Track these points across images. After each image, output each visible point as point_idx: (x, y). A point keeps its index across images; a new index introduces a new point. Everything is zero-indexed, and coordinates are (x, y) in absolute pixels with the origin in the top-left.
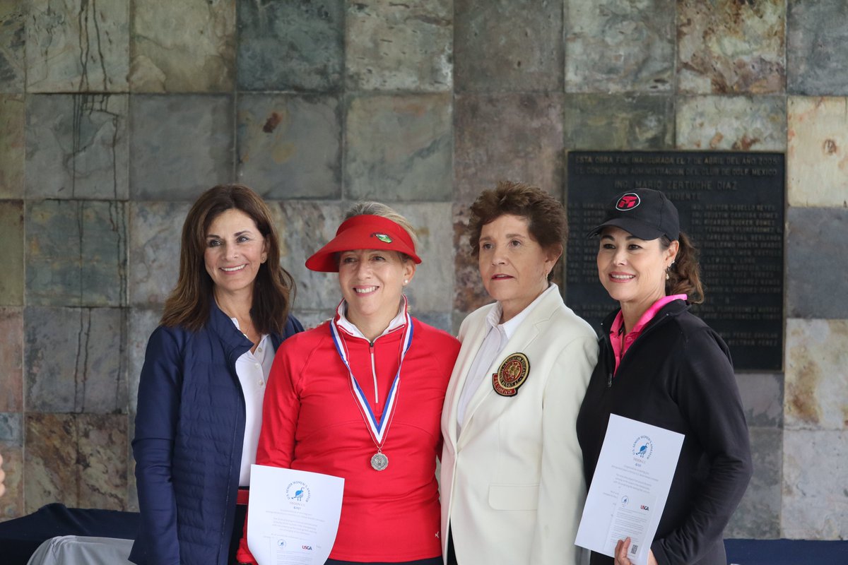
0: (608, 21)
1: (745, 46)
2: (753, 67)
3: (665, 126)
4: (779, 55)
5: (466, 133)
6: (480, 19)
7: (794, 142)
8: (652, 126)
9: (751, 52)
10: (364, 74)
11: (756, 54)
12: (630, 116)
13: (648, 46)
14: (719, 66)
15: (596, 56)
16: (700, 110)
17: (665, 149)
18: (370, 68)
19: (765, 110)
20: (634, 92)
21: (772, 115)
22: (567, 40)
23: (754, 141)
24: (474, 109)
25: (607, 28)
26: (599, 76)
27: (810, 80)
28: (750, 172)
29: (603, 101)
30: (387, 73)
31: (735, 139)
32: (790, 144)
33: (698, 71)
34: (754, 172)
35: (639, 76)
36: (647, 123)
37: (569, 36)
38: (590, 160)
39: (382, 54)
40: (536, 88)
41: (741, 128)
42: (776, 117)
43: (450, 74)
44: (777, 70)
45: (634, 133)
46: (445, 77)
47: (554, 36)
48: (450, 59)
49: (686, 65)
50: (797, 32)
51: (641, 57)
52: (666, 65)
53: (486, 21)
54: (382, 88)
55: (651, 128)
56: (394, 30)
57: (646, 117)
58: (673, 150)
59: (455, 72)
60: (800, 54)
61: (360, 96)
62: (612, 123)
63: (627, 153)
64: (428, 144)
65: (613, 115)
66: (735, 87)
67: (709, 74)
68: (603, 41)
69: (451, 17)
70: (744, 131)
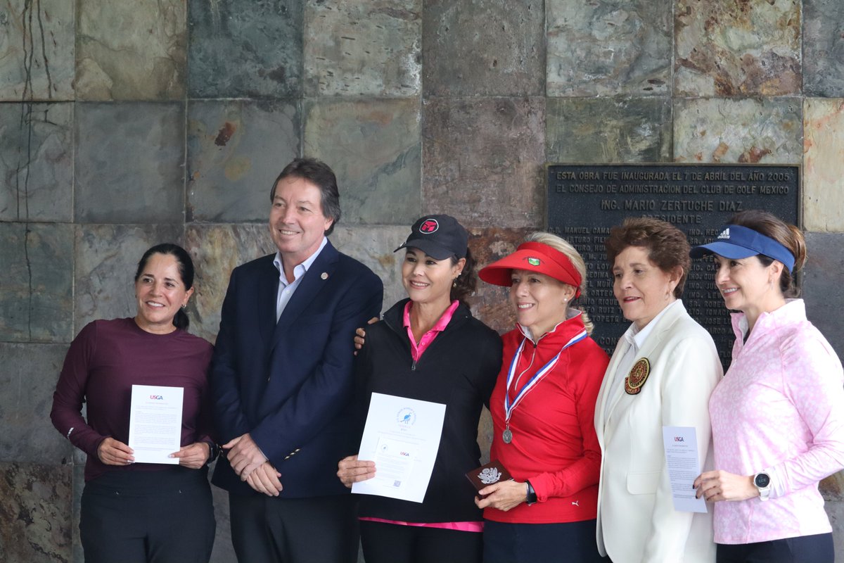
0: (595, 12)
1: (754, 39)
2: (764, 63)
3: (661, 135)
4: (793, 49)
5: (436, 144)
6: (451, 11)
7: (811, 153)
8: (646, 135)
9: (760, 46)
10: (324, 77)
11: (766, 48)
12: (621, 123)
13: (642, 40)
14: (723, 63)
15: (581, 53)
16: (701, 116)
17: (662, 162)
18: (331, 70)
19: (777, 115)
20: (625, 95)
21: (786, 121)
22: (549, 34)
23: (765, 153)
24: (445, 117)
25: (594, 19)
26: (586, 77)
27: (830, 78)
28: (758, 189)
29: (591, 108)
30: (349, 76)
31: (742, 150)
32: (807, 156)
33: (699, 69)
34: (762, 190)
35: (631, 75)
36: (641, 131)
37: (550, 30)
38: (574, 175)
39: (344, 54)
40: (514, 91)
41: (749, 136)
42: (790, 123)
43: (418, 76)
44: (791, 66)
45: (626, 144)
46: (413, 80)
47: (534, 30)
48: (418, 60)
49: (685, 63)
50: (815, 21)
51: (634, 54)
52: (662, 62)
53: (458, 13)
54: (343, 93)
55: (645, 138)
56: (355, 26)
57: (639, 125)
58: (671, 163)
59: (424, 74)
60: (818, 46)
61: (319, 103)
62: (600, 132)
63: (616, 167)
64: (395, 158)
65: (602, 122)
66: (742, 88)
67: (711, 73)
68: (590, 34)
69: (419, 9)
70: (752, 141)
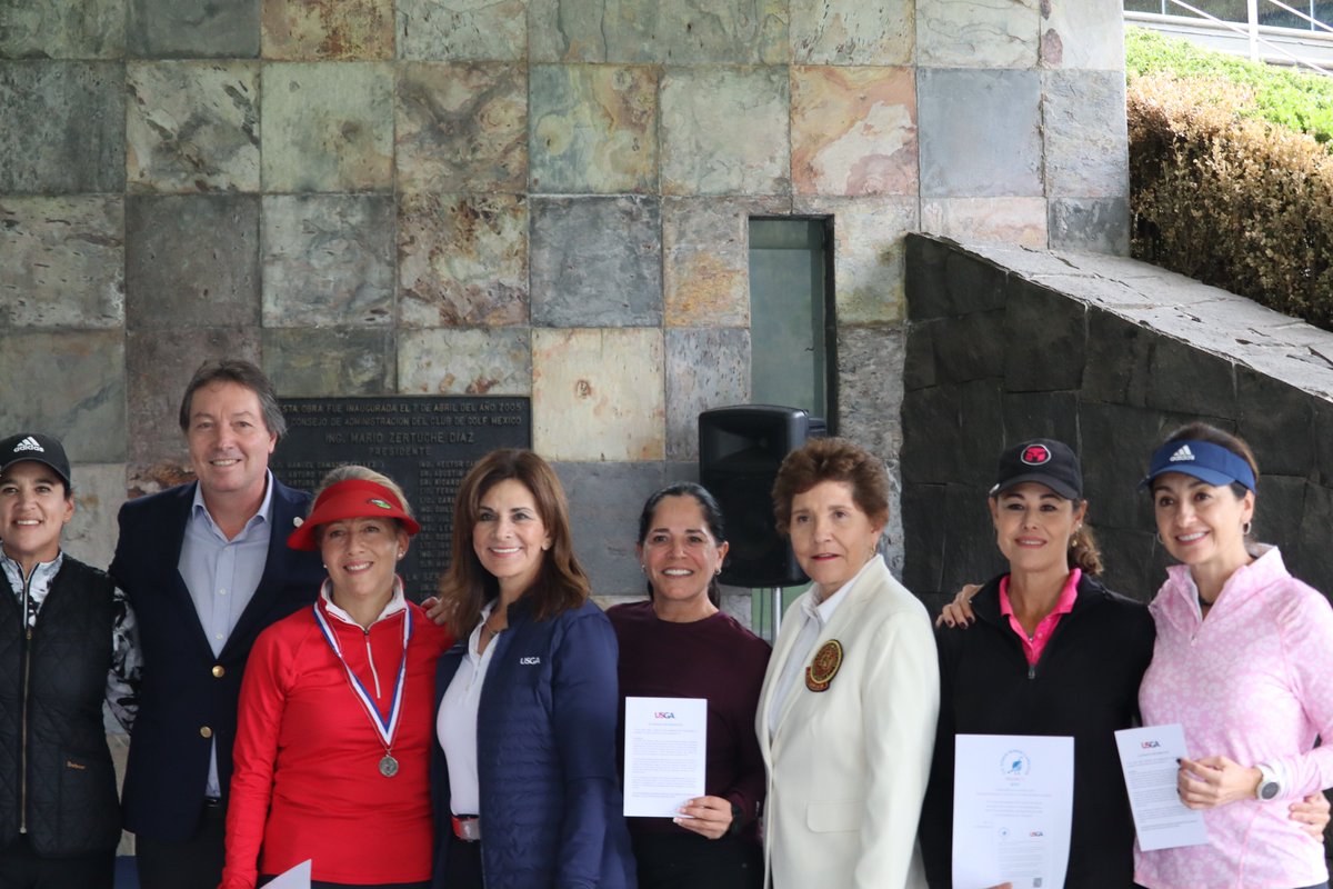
0: (313, 240)
1: (480, 269)
2: (490, 294)
3: (384, 366)
4: (520, 279)
5: (142, 378)
6: (158, 238)
7: (540, 384)
8: (368, 368)
9: (487, 276)
10: (16, 307)
11: (493, 278)
12: (342, 355)
13: (363, 270)
14: (448, 293)
15: (301, 284)
16: (426, 346)
17: (386, 394)
18: (23, 299)
19: (505, 346)
20: (346, 326)
21: (513, 351)
22: (265, 263)
23: (492, 383)
24: (152, 349)
25: (312, 248)
26: (303, 307)
27: (558, 308)
28: (489, 420)
29: (309, 337)
30: (43, 305)
31: (469, 381)
32: (536, 386)
33: (424, 299)
34: (494, 421)
35: (352, 306)
36: (363, 363)
37: (266, 258)
38: (295, 409)
39: (37, 282)
40: (227, 322)
41: (476, 367)
42: (518, 354)
43: (121, 306)
44: (519, 297)
45: (348, 375)
46: (116, 310)
47: (248, 259)
48: (122, 288)
49: (409, 293)
50: (542, 251)
51: (354, 283)
52: (385, 292)
53: (164, 240)
54: (37, 324)
55: (368, 369)
56: (50, 253)
57: (361, 356)
58: (394, 395)
59: (127, 303)
60: (546, 277)
61: (9, 334)
62: (320, 364)
63: (340, 400)
64: (95, 393)
65: (321, 354)
66: (468, 318)
67: (436, 303)
68: (308, 263)
69: (121, 235)
70: (480, 372)
